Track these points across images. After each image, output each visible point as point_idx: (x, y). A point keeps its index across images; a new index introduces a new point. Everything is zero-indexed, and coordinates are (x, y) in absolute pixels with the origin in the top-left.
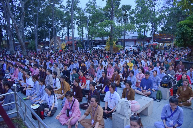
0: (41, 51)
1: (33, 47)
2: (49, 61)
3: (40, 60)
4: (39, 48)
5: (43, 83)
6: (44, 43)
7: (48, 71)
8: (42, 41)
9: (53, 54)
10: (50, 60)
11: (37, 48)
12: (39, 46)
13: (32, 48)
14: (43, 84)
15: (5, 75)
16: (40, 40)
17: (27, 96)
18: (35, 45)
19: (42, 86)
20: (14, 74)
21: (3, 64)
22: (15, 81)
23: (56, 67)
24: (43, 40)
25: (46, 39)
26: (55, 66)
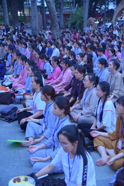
0: (94, 31)
1: (79, 22)
2: (102, 53)
3: (83, 50)
4: (90, 24)
5: (63, 111)
6: (103, 14)
7: (90, 79)
8: (100, 9)
9: (117, 38)
10: (104, 52)
11: (85, 24)
12: (90, 21)
13: (77, 25)
14: (63, 115)
15: (5, 76)
16: (95, 7)
17: (27, 139)
18: (83, 18)
19: (61, 121)
20: (20, 77)
21: (8, 54)
22: (17, 92)
23: (114, 71)
24: (101, 6)
25: (108, 5)
26: (112, 66)
